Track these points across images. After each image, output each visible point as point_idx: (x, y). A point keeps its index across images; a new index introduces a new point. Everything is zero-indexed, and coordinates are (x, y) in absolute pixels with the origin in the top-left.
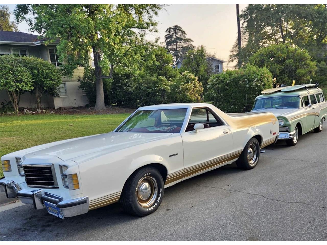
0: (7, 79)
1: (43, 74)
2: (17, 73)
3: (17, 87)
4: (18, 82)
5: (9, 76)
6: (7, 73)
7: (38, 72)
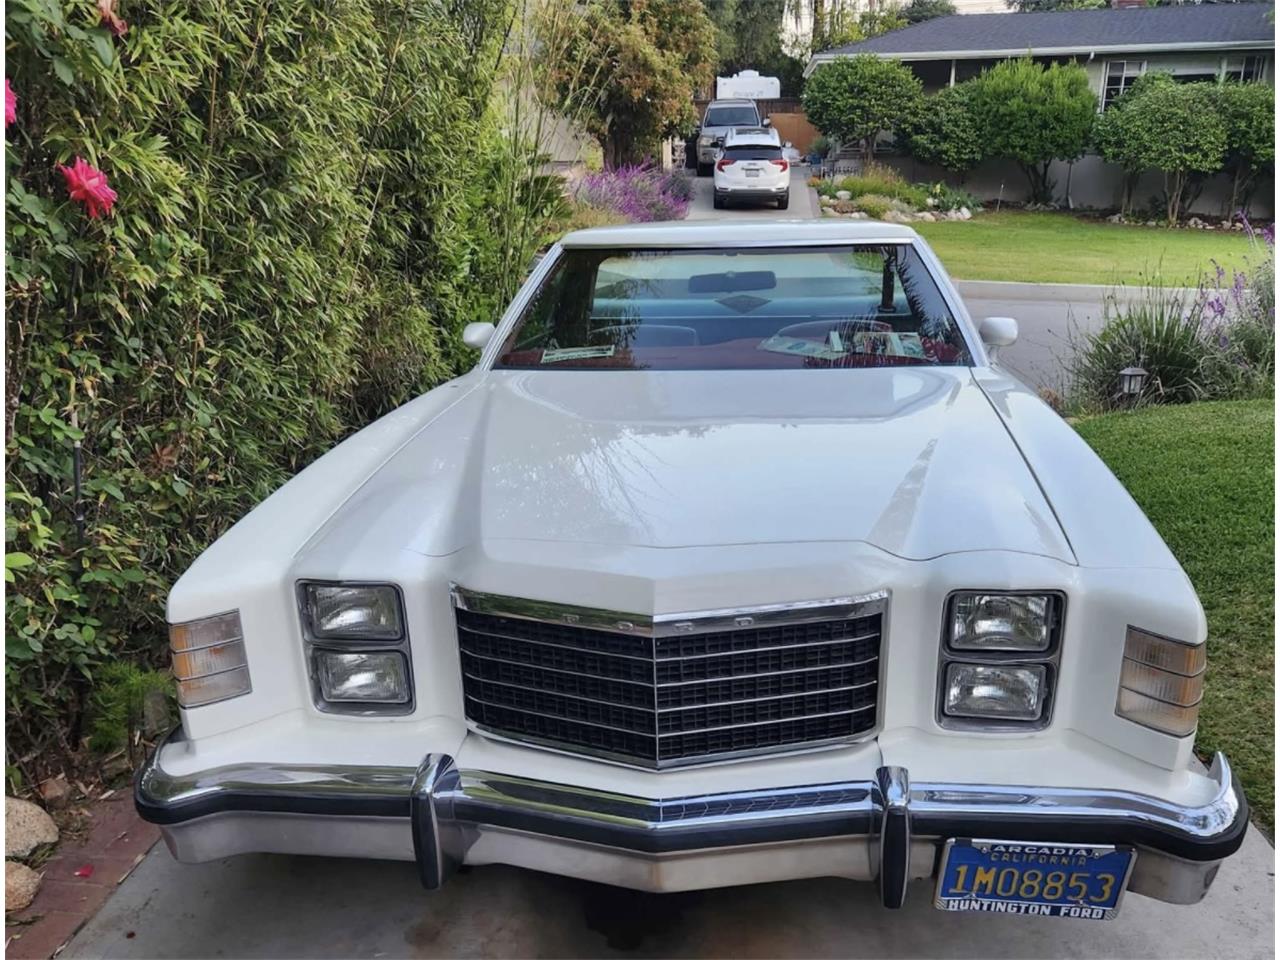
0: (1167, 143)
1: (1258, 131)
2: (1192, 129)
3: (1183, 161)
4: (1188, 150)
5: (1175, 137)
6: (1171, 130)
7: (1249, 126)
